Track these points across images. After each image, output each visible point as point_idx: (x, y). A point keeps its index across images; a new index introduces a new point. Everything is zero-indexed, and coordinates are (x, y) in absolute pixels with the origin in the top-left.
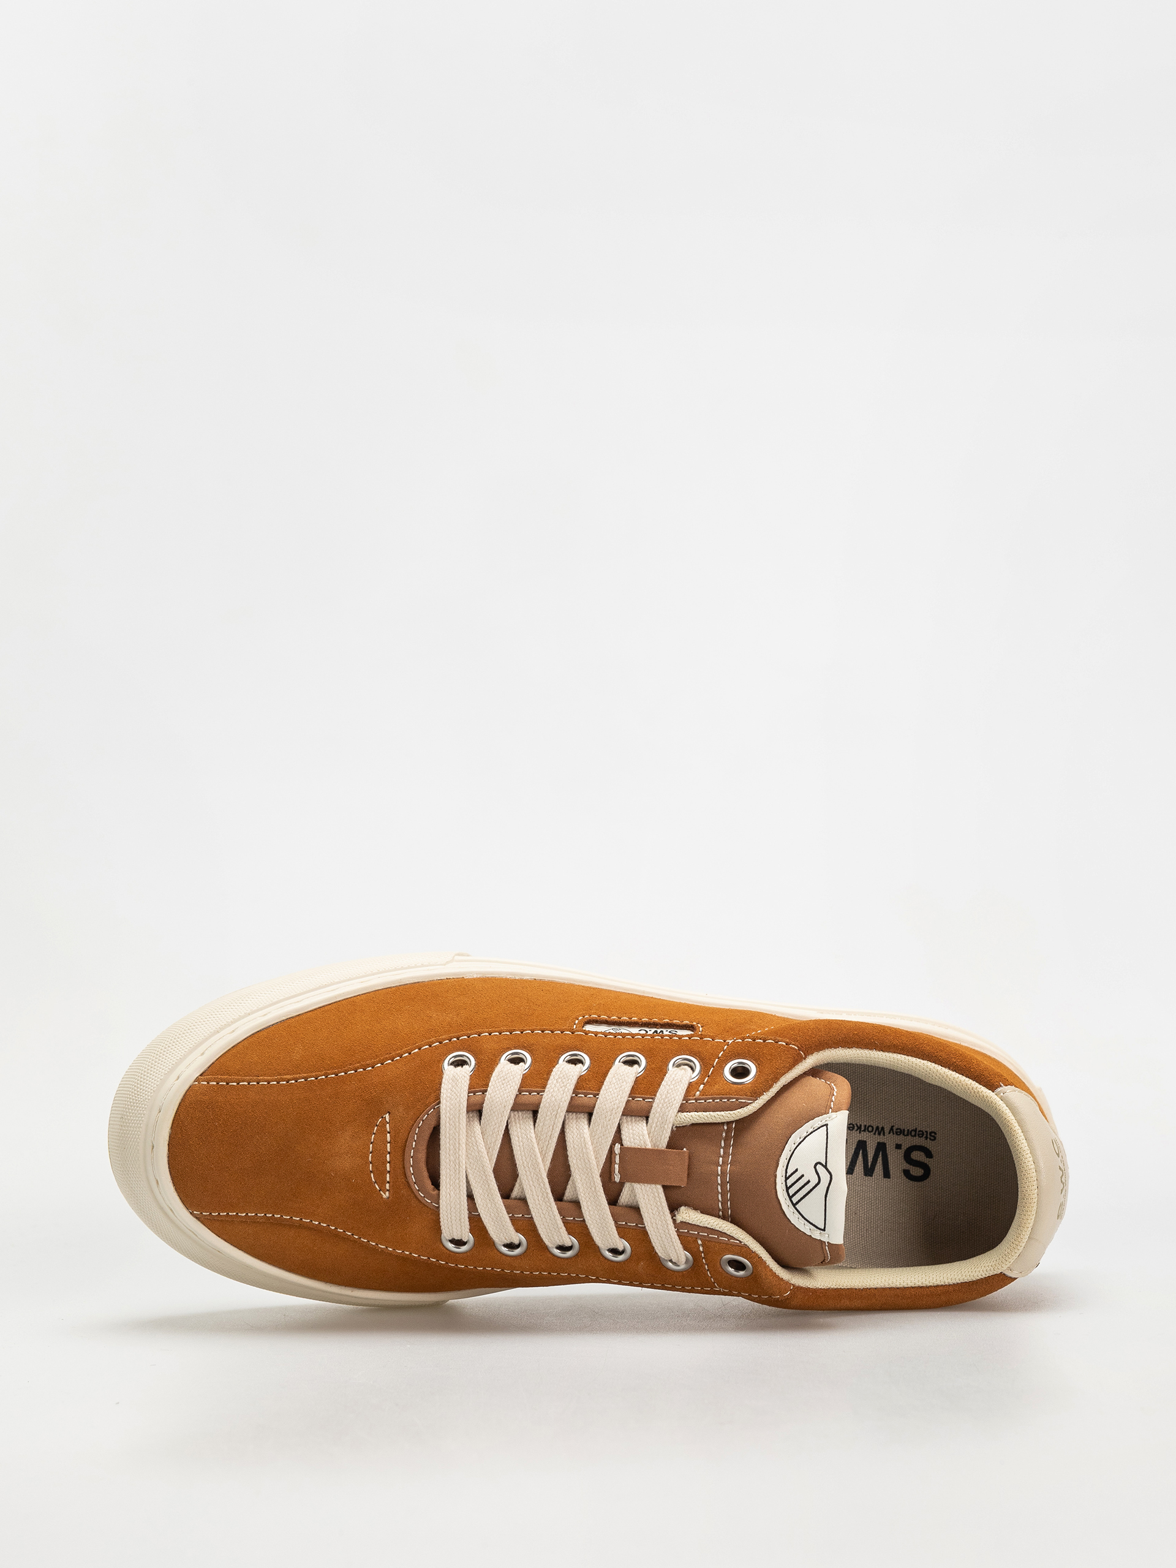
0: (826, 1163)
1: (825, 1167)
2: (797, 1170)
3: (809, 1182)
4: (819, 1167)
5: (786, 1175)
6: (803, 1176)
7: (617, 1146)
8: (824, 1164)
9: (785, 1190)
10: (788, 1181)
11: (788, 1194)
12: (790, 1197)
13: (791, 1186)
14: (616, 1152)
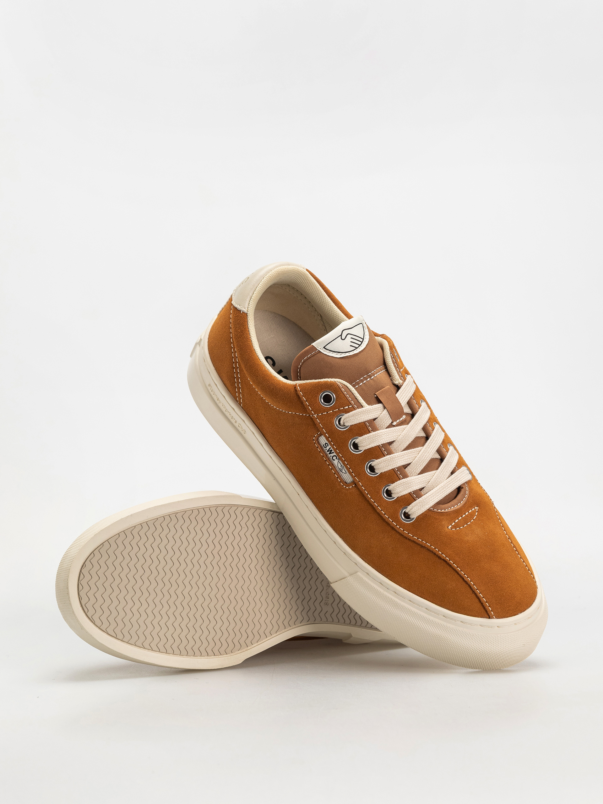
0: (340, 336)
1: (341, 335)
2: (351, 346)
3: (351, 338)
4: (343, 338)
5: (355, 349)
6: (351, 342)
7: (395, 423)
8: (340, 337)
9: (361, 346)
10: (357, 347)
11: (361, 343)
12: (360, 345)
13: (358, 344)
14: (396, 423)
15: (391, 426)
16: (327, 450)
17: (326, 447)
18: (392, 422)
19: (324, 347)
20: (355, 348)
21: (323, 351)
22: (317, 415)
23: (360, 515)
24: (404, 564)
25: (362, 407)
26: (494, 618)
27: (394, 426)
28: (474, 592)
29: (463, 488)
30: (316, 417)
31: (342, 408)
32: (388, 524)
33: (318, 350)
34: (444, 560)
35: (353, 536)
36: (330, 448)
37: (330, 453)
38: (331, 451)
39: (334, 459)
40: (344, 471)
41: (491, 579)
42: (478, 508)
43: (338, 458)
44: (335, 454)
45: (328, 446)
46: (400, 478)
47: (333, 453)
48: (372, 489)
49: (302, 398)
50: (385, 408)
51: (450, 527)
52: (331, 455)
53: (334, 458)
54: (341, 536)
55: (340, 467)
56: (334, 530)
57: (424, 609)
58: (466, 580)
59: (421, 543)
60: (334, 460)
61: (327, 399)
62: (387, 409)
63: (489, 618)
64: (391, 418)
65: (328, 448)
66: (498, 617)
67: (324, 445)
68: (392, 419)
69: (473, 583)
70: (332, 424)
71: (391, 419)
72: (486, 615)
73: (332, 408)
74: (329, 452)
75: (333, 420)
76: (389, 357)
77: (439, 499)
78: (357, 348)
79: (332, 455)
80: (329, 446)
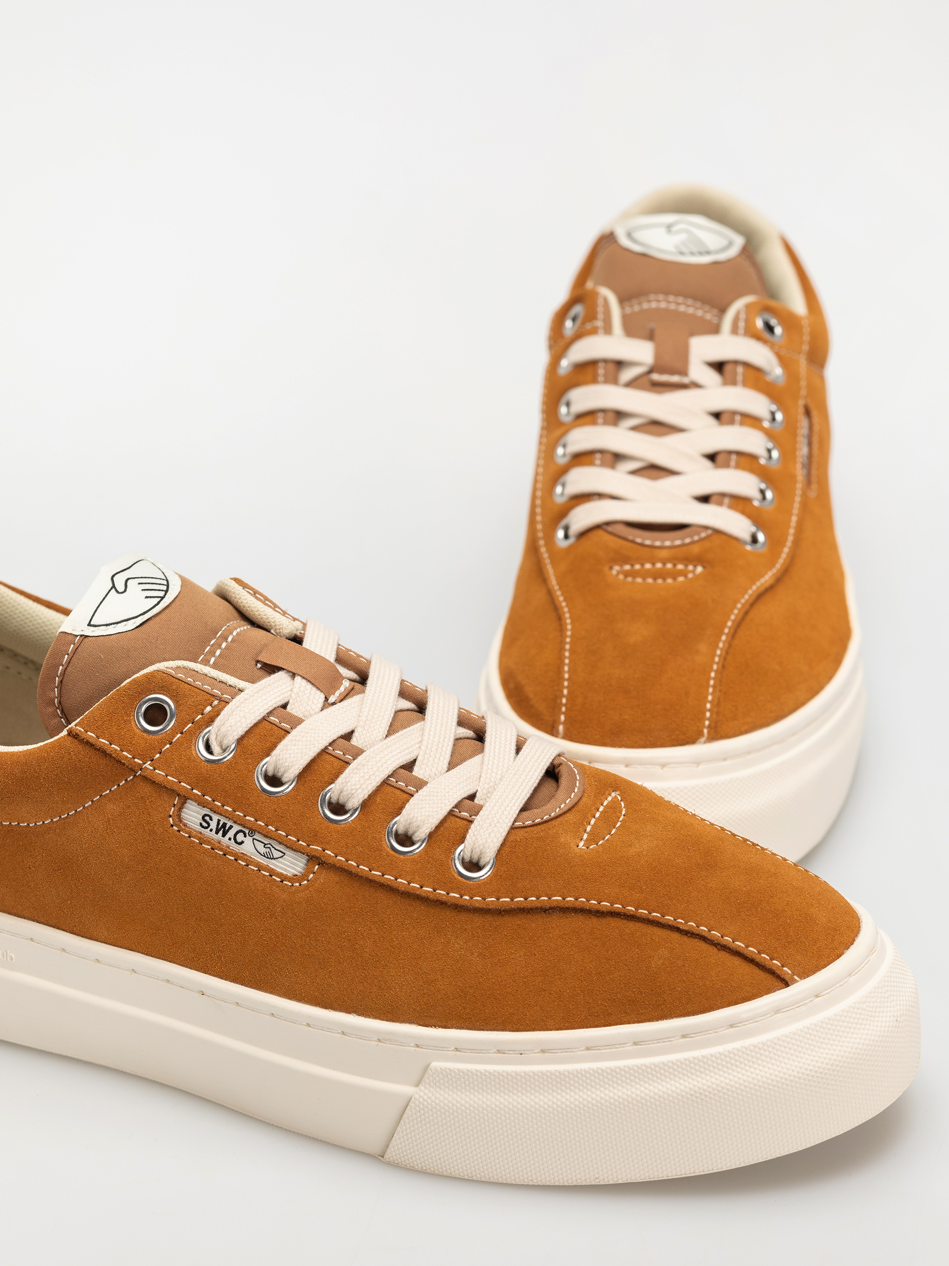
1: (113, 588)
2: (147, 597)
3: (139, 584)
5: (161, 600)
6: (143, 591)
7: (332, 699)
9: (169, 591)
10: (162, 595)
11: (168, 587)
12: (166, 591)
13: (162, 591)
14: (335, 697)
15: (327, 704)
16: (214, 830)
17: (209, 825)
18: (326, 699)
19: (89, 625)
20: (159, 599)
21: (90, 632)
22: (149, 762)
23: (366, 927)
24: (526, 974)
25: (241, 691)
26: (796, 981)
27: (334, 704)
28: (719, 944)
29: (560, 764)
30: (151, 768)
31: (200, 716)
32: (441, 904)
33: (77, 636)
34: (612, 913)
35: (375, 985)
36: (219, 821)
37: (224, 835)
38: (224, 825)
39: (239, 840)
40: (276, 854)
41: (739, 904)
42: (618, 793)
43: (247, 832)
44: (236, 828)
45: (211, 819)
46: (412, 793)
47: (231, 827)
48: (362, 847)
49: (99, 743)
50: (294, 675)
51: (581, 844)
52: (228, 836)
53: (240, 837)
54: (348, 1011)
55: (262, 850)
56: (325, 1007)
57: (630, 1048)
58: (686, 928)
59: (539, 905)
60: (242, 842)
61: (156, 714)
62: (299, 675)
63: (787, 985)
64: (318, 688)
65: (213, 825)
66: (806, 973)
67: (201, 824)
68: (322, 691)
69: (705, 929)
70: (195, 760)
71: (318, 692)
72: (777, 983)
73: (179, 729)
74: (221, 832)
75: (193, 752)
76: (244, 594)
77: (521, 798)
78: (162, 598)
79: (231, 834)
80: (215, 817)
